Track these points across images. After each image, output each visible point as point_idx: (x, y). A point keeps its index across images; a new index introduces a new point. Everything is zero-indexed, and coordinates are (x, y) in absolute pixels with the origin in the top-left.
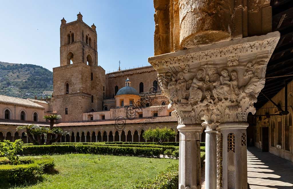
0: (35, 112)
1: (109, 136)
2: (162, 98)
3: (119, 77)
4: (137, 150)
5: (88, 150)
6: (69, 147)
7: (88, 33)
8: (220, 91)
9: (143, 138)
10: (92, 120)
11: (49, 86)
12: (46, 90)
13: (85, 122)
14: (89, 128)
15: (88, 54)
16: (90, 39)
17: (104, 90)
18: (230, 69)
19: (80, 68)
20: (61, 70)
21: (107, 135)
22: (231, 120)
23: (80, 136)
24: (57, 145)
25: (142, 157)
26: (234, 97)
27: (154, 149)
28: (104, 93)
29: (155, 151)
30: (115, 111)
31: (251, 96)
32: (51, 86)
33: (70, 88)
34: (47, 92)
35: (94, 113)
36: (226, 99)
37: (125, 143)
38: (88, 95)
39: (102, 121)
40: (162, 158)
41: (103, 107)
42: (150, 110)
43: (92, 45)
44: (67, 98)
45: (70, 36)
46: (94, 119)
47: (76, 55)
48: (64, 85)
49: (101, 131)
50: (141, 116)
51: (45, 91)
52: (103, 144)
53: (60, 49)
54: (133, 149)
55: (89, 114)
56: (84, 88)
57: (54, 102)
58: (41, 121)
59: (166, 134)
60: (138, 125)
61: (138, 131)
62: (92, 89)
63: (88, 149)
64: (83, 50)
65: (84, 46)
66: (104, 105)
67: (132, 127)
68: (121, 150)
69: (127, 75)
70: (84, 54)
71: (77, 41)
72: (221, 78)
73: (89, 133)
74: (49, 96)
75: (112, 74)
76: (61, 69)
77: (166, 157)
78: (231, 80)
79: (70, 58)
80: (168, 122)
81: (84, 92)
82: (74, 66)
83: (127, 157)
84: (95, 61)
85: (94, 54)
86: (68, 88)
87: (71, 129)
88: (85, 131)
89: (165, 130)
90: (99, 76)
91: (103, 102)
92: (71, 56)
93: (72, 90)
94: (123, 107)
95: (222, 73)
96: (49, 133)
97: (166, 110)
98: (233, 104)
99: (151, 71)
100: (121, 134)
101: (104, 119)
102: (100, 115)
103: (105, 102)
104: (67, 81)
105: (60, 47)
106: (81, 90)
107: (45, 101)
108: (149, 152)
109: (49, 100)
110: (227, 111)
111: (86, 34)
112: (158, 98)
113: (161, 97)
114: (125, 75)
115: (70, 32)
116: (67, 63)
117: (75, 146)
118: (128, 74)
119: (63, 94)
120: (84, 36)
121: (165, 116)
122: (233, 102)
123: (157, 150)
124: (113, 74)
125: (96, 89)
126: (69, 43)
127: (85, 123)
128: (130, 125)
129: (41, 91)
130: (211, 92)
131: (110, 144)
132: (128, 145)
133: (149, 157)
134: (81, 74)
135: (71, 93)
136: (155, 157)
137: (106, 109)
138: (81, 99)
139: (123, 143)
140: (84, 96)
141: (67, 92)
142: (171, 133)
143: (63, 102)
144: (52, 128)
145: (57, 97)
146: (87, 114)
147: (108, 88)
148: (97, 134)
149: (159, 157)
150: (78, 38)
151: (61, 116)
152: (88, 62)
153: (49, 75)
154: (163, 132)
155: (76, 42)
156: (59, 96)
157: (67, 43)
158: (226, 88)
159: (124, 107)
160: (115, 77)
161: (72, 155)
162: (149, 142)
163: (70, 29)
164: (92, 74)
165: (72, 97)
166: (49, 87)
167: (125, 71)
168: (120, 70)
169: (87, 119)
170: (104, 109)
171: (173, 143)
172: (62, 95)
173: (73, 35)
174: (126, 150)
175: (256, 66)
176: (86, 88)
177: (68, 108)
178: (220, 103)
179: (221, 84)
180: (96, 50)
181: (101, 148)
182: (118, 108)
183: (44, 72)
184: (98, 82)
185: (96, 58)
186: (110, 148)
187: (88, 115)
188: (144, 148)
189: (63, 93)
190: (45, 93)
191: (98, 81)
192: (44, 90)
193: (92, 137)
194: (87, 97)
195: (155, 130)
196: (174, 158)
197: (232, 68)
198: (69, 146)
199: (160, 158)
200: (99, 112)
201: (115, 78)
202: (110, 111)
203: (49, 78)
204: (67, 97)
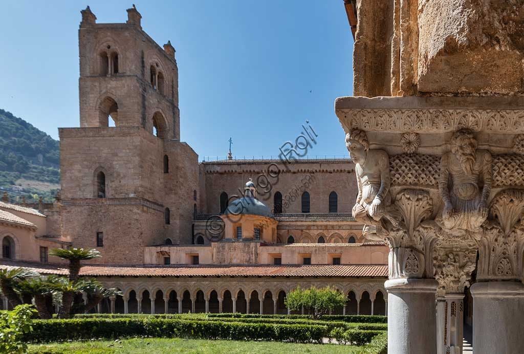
0: (6, 235)
1: (210, 301)
2: (320, 228)
3: (231, 173)
4: (281, 329)
5: (175, 329)
6: (129, 323)
7: (156, 60)
8: (448, 269)
9: (286, 305)
10: (167, 262)
11: (35, 168)
12: (25, 177)
13: (151, 267)
14: (162, 282)
15: (156, 110)
16: (161, 76)
17: (195, 199)
18: (455, 253)
19: (137, 140)
20: (84, 137)
21: (205, 298)
22: (454, 291)
23: (138, 300)
24: (97, 319)
25: (290, 342)
26: (456, 275)
27: (312, 328)
28: (195, 204)
29: (315, 331)
30: (223, 248)
31: (467, 274)
32: (42, 169)
33: (110, 184)
34: (29, 182)
35: (172, 248)
36: (451, 275)
37: (245, 317)
38: (156, 206)
39: (193, 267)
40: (327, 344)
41: (193, 236)
42: (297, 251)
43: (167, 90)
44: (101, 206)
45: (107, 58)
46: (172, 262)
47: (125, 107)
48: (92, 174)
49: (191, 289)
50: (277, 262)
51: (23, 179)
52: (205, 317)
53: (80, 84)
54: (273, 327)
55: (159, 249)
56: (147, 188)
57: (64, 214)
58: (24, 259)
59: (330, 299)
60: (272, 279)
61: (272, 293)
62: (166, 194)
63: (175, 327)
64: (144, 98)
65: (145, 90)
66: (196, 232)
67: (261, 283)
68: (248, 329)
69: (247, 171)
70: (145, 108)
71: (128, 73)
72: (449, 259)
73: (162, 293)
74: (36, 193)
75: (213, 164)
76: (84, 134)
77: (334, 341)
78: (455, 262)
79: (107, 109)
80: (331, 277)
81: (146, 197)
82: (120, 132)
83: (261, 343)
84: (174, 129)
85: (172, 114)
86: (104, 183)
87: (113, 282)
88: (151, 288)
89: (327, 293)
90: (183, 166)
91: (193, 226)
92: (112, 107)
93: (115, 190)
94: (241, 240)
95: (450, 255)
96: (69, 291)
97: (327, 253)
98: (455, 279)
99: (298, 170)
100: (236, 297)
101: (198, 263)
102: (186, 254)
103: (197, 226)
104: (101, 167)
105: (80, 79)
106: (139, 192)
107: (34, 208)
108: (304, 332)
109: (47, 208)
110: (452, 284)
111: (150, 61)
112: (312, 228)
113: (317, 226)
114: (243, 171)
115: (109, 47)
116: (100, 122)
117: (142, 322)
118: (250, 171)
119: (89, 195)
120: (146, 65)
121: (325, 265)
122: (455, 278)
123: (318, 329)
124: (215, 166)
125: (175, 194)
126: (104, 74)
127: (151, 269)
128: (256, 280)
129: (9, 179)
130: (442, 269)
131: (220, 318)
132: (258, 319)
133: (304, 343)
134: (139, 155)
135: (112, 197)
136: (314, 341)
137: (201, 242)
138: (138, 213)
139: (243, 315)
140: (147, 207)
141: (101, 193)
142: (338, 298)
143: (89, 215)
144: (74, 277)
145: (73, 202)
146: (154, 250)
147: (204, 196)
148: (182, 296)
149: (321, 343)
150: (128, 64)
151: (98, 252)
152: (154, 129)
153: (34, 140)
154: (324, 295)
155: (123, 76)
156: (76, 199)
157: (99, 72)
158: (452, 268)
159: (243, 240)
160: (221, 174)
161: (136, 340)
162: (295, 315)
163: (107, 39)
164: (166, 159)
165: (115, 205)
166: (34, 170)
167: (244, 163)
168: (230, 158)
169: (154, 262)
170: (196, 240)
171: (340, 317)
172: (87, 199)
173: (115, 57)
174: (259, 330)
175: (471, 254)
176: (151, 190)
177: (104, 232)
178: (447, 278)
179: (449, 264)
180: (176, 105)
181: (205, 326)
182: (229, 241)
183: (17, 129)
184: (181, 180)
185: (174, 121)
186: (225, 325)
187: (157, 252)
188: (293, 325)
189: (90, 192)
190: (22, 184)
191: (181, 177)
192: (18, 178)
193: (170, 302)
194: (154, 209)
195: (307, 292)
196: (347, 344)
197: (456, 252)
198: (127, 322)
199: (323, 344)
200: (186, 248)
201: (219, 176)
202: (210, 246)
203: (33, 146)
204: (101, 204)
